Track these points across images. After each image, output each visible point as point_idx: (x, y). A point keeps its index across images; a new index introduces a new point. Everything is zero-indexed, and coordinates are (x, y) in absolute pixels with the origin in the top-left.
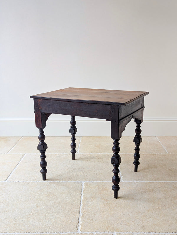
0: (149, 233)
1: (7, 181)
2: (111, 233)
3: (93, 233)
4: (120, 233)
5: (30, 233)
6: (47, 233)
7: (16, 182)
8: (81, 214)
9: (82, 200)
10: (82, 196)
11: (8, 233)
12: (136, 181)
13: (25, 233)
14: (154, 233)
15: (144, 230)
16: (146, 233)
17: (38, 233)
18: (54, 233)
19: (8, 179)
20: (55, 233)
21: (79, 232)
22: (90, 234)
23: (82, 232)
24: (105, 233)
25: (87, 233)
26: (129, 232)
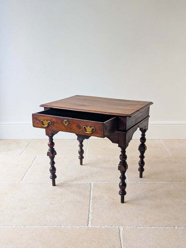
0: (151, 227)
2: (118, 227)
3: (102, 227)
4: (125, 227)
5: (47, 226)
6: (62, 226)
8: (91, 211)
9: (91, 199)
10: (91, 195)
11: (28, 227)
12: (140, 182)
13: (43, 227)
14: (155, 227)
15: (146, 224)
16: (148, 227)
20: (69, 227)
21: (90, 226)
22: (99, 227)
23: (92, 226)
24: (112, 227)
25: (96, 227)
26: (133, 226)
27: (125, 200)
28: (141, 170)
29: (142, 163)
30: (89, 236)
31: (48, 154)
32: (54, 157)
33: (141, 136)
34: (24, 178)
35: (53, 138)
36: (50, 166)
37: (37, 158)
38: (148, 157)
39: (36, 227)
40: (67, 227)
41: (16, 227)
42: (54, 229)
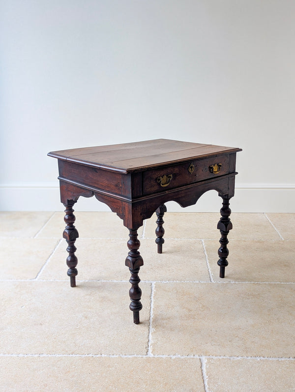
0: (254, 358)
1: (37, 279)
2: (198, 357)
3: (172, 356)
4: (211, 357)
5: (78, 355)
6: (103, 355)
7: (51, 280)
8: (152, 330)
9: (152, 309)
11: (45, 355)
12: (234, 282)
13: (71, 355)
14: (263, 358)
15: (247, 352)
16: (249, 358)
17: (89, 355)
18: (112, 356)
19: (38, 277)
20: (115, 356)
21: (150, 354)
22: (166, 358)
23: (154, 355)
24: (188, 357)
25: (161, 356)
26: (224, 356)
30: (150, 373)
38: (245, 241)
39: (60, 356)
41: (26, 356)
42: (89, 359)
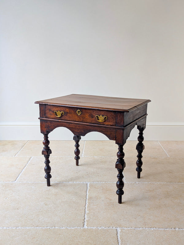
0: (150, 229)
1: (16, 182)
2: (115, 228)
3: (99, 228)
4: (123, 228)
6: (56, 228)
8: (87, 212)
9: (87, 199)
10: (88, 195)
11: (20, 228)
12: (138, 183)
13: (36, 228)
14: (155, 229)
15: (145, 225)
16: (147, 229)
17: (47, 228)
20: (63, 228)
21: (86, 227)
22: (95, 229)
23: (88, 227)
24: (109, 228)
25: (92, 228)
26: (131, 227)
27: (122, 201)
28: (139, 170)
29: (140, 163)
30: (85, 238)
31: (43, 153)
32: (49, 156)
33: (139, 135)
34: (17, 179)
35: (48, 137)
36: (45, 165)
37: (32, 158)
39: (29, 228)
40: (61, 228)
41: (8, 228)
